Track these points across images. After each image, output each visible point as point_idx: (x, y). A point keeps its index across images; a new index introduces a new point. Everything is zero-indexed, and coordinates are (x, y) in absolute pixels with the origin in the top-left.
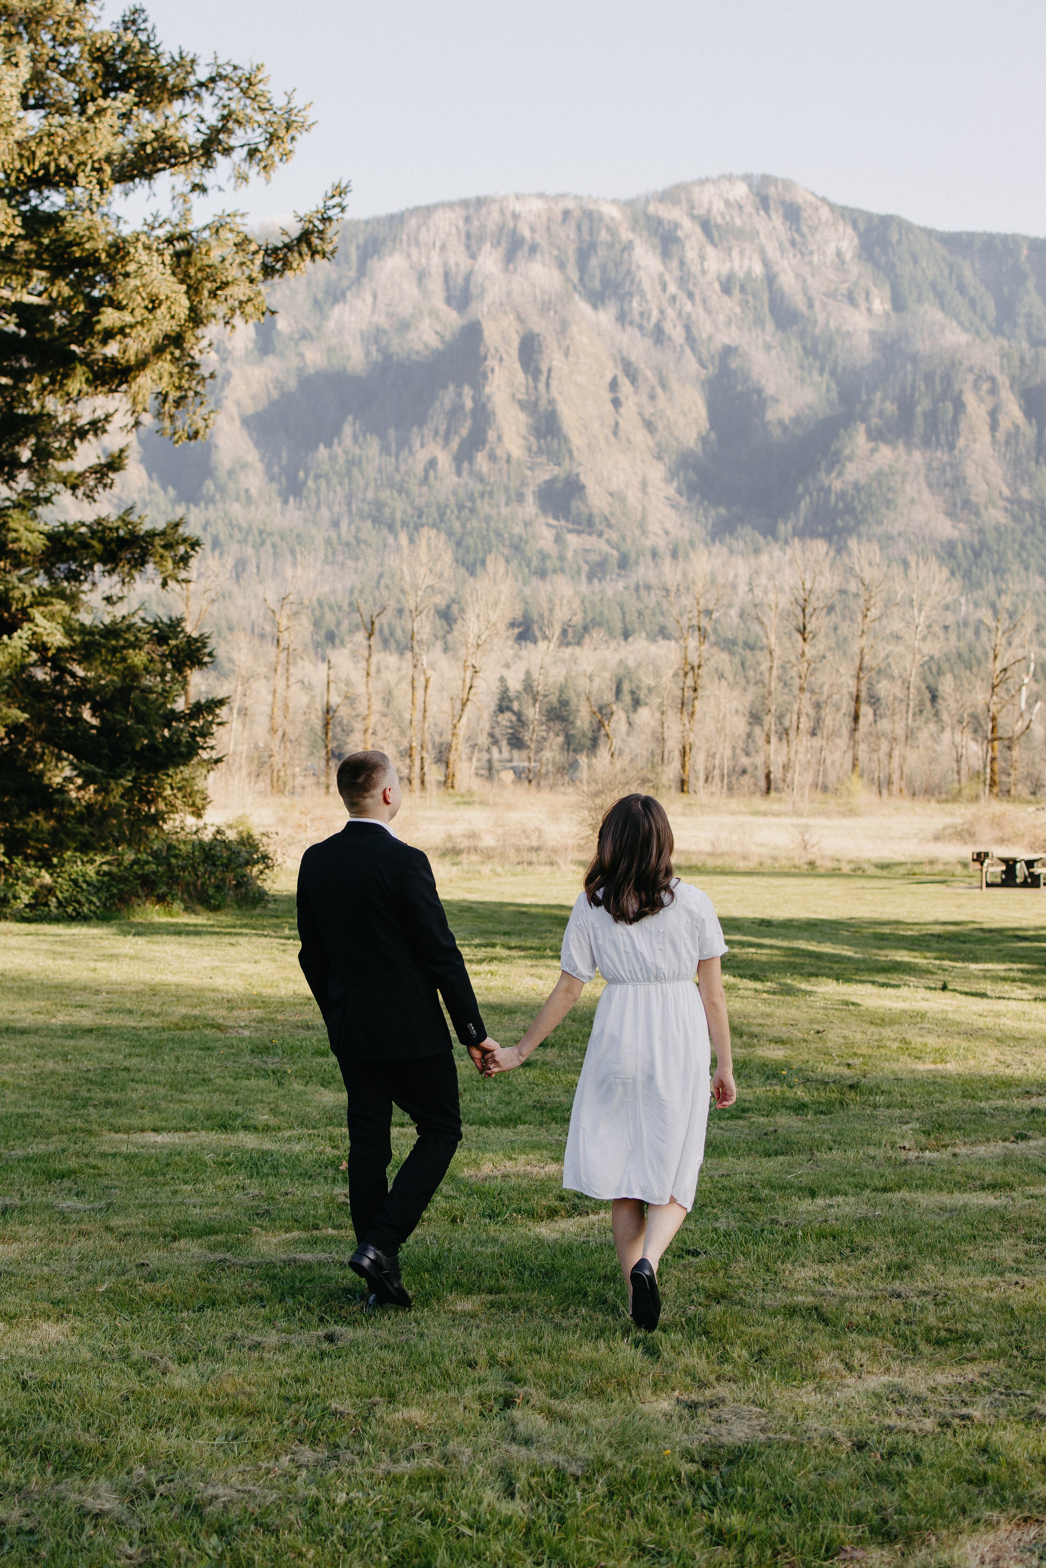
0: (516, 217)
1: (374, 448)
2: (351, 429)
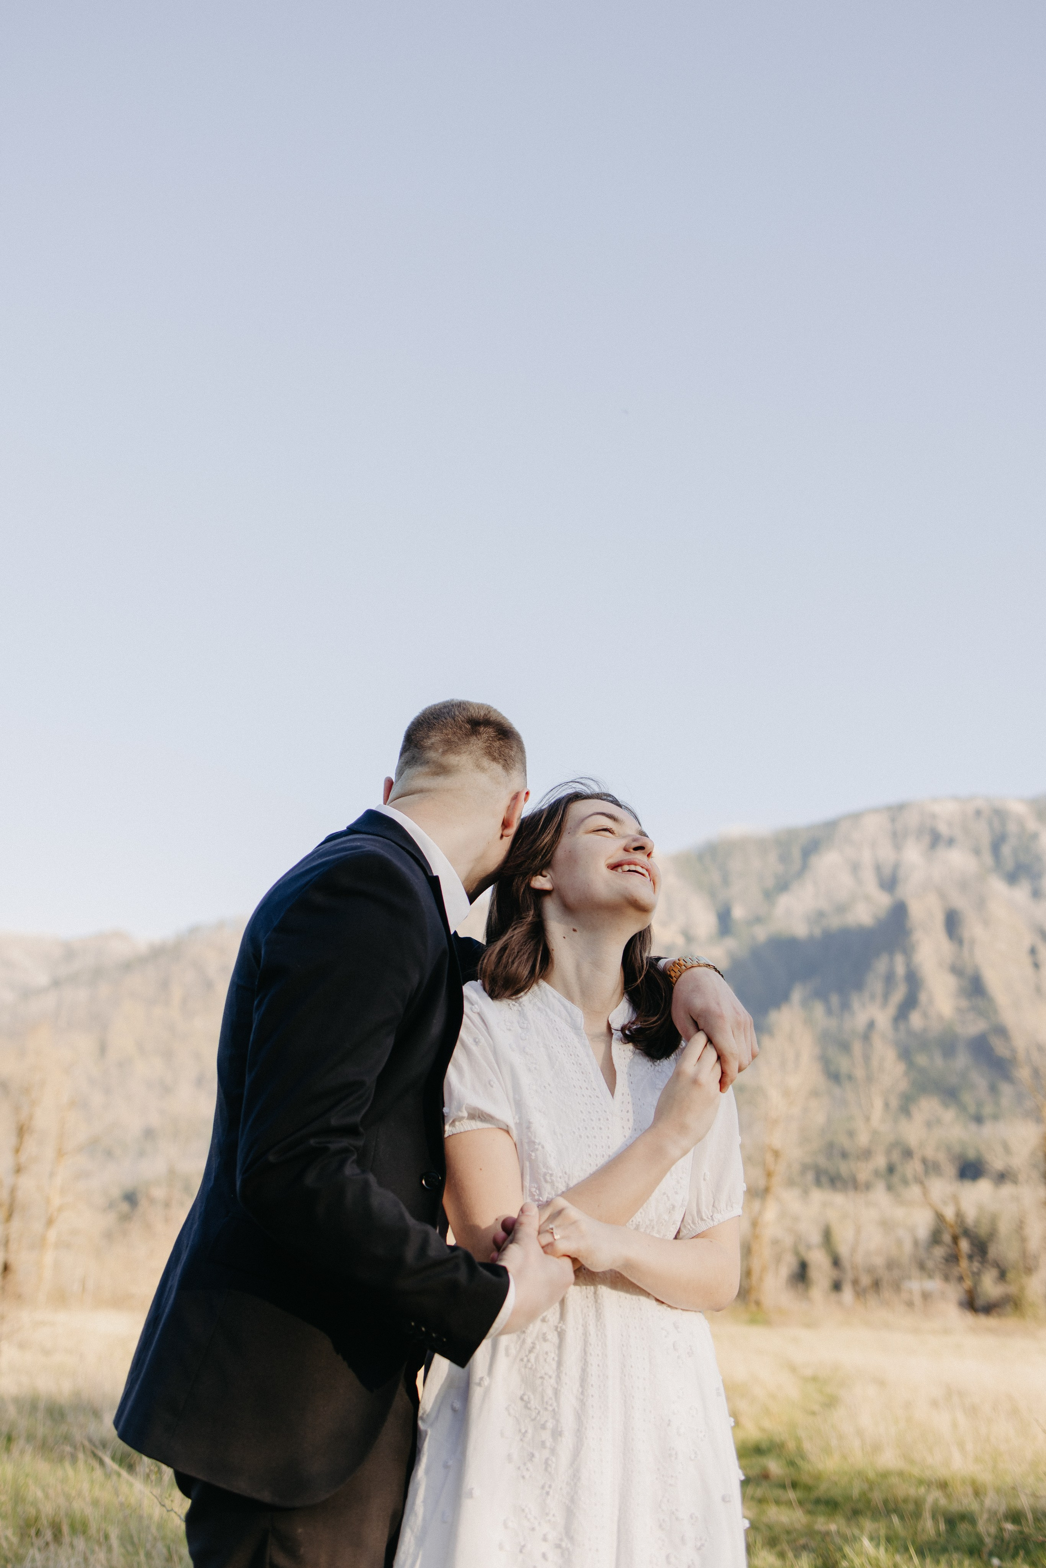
0: (934, 816)
1: (819, 1010)
2: (797, 995)
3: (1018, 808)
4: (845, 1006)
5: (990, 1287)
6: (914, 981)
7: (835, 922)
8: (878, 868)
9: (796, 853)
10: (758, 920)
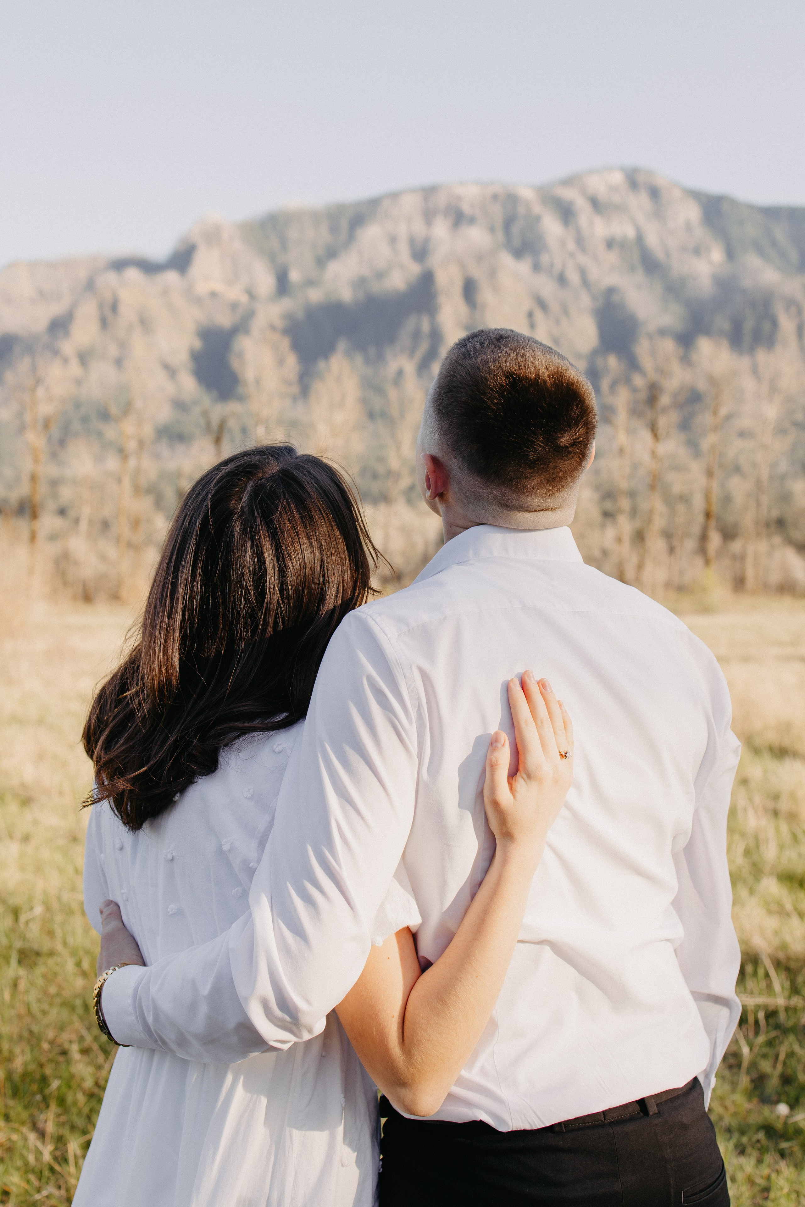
0: (459, 198)
1: (359, 359)
2: (342, 346)
3: (527, 193)
4: (380, 357)
6: (436, 337)
8: (412, 241)
9: (344, 225)
10: (310, 283)
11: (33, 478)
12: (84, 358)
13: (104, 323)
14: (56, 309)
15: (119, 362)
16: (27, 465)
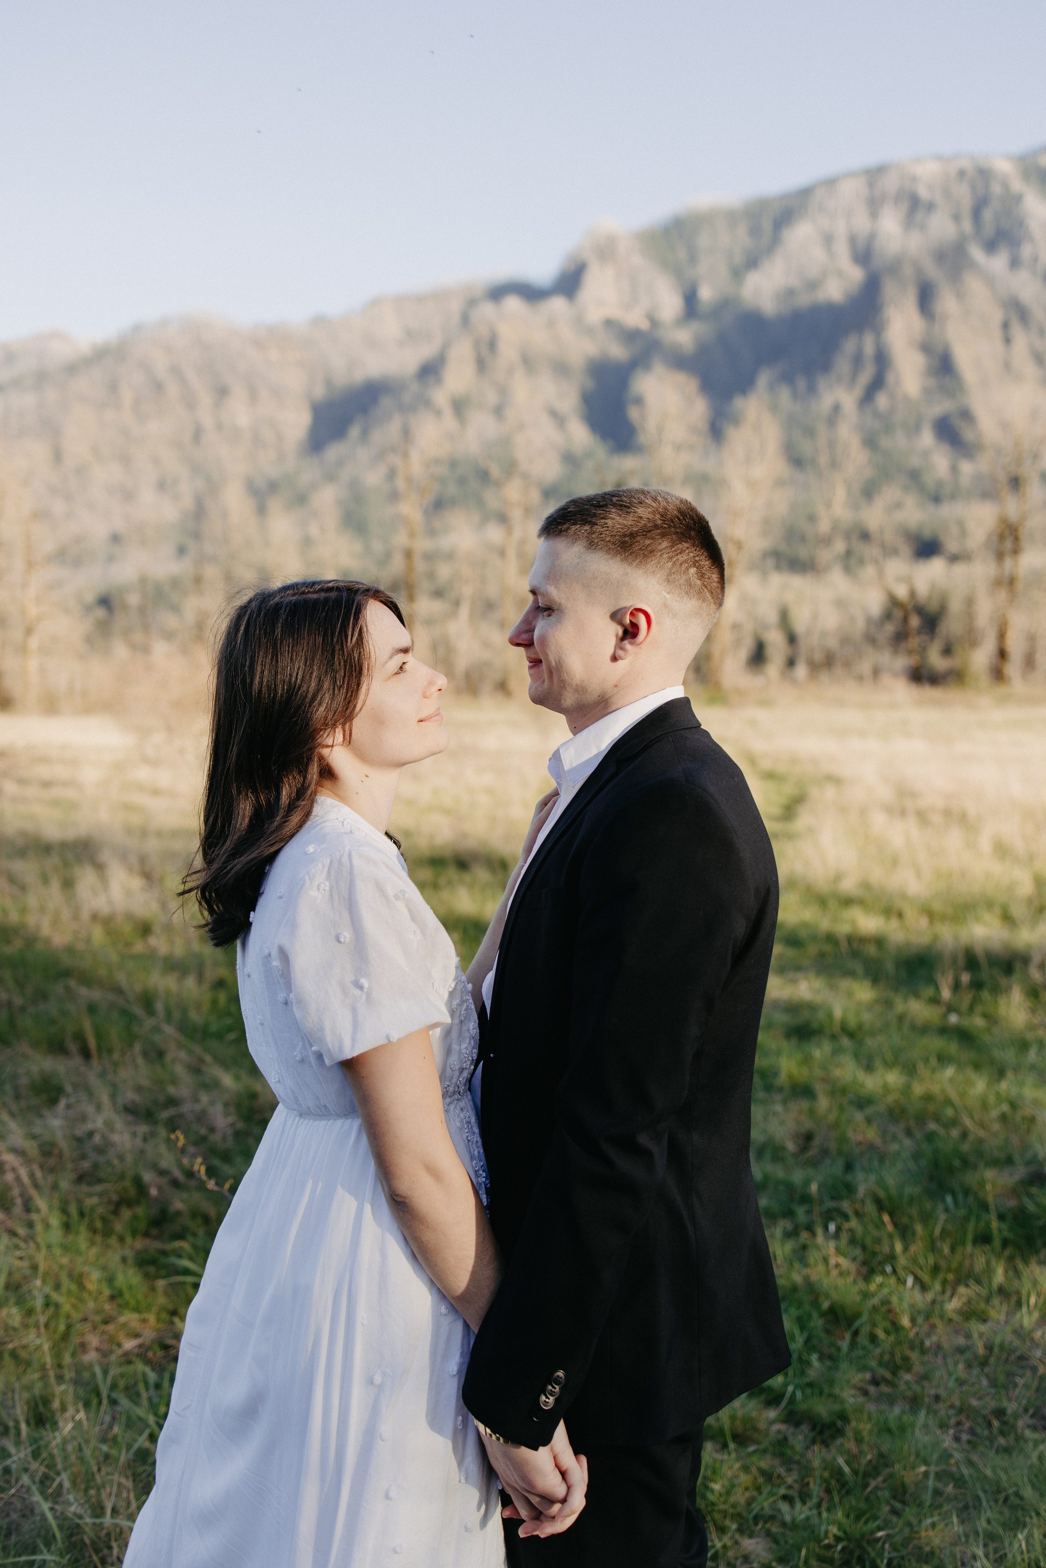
0: (914, 179)
1: (784, 395)
2: (763, 379)
3: (1004, 167)
4: (812, 389)
5: (936, 660)
6: (882, 360)
7: (804, 300)
8: (852, 240)
9: (767, 225)
10: (726, 302)
11: (408, 554)
12: (460, 406)
13: (481, 365)
14: (425, 352)
15: (499, 411)
16: (401, 539)
